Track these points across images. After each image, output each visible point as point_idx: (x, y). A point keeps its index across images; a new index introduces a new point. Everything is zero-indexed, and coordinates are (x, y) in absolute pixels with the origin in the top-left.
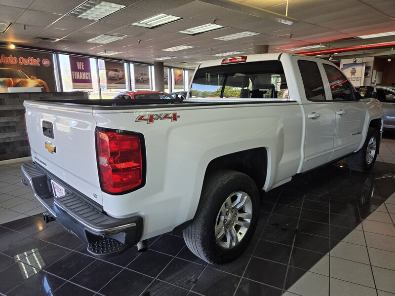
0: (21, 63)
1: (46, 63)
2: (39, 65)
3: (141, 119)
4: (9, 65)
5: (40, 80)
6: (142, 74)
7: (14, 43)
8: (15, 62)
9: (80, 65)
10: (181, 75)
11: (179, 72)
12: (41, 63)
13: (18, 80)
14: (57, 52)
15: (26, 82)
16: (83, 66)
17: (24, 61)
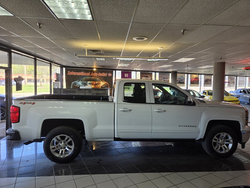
0: (99, 75)
1: (110, 75)
2: (107, 76)
3: (21, 103)
4: (94, 76)
5: (106, 82)
6: (164, 78)
7: (95, 68)
8: (97, 75)
9: (126, 75)
10: (197, 78)
11: (195, 76)
12: (107, 75)
13: (97, 82)
14: (116, 70)
15: (100, 83)
16: (128, 75)
17: (100, 74)
